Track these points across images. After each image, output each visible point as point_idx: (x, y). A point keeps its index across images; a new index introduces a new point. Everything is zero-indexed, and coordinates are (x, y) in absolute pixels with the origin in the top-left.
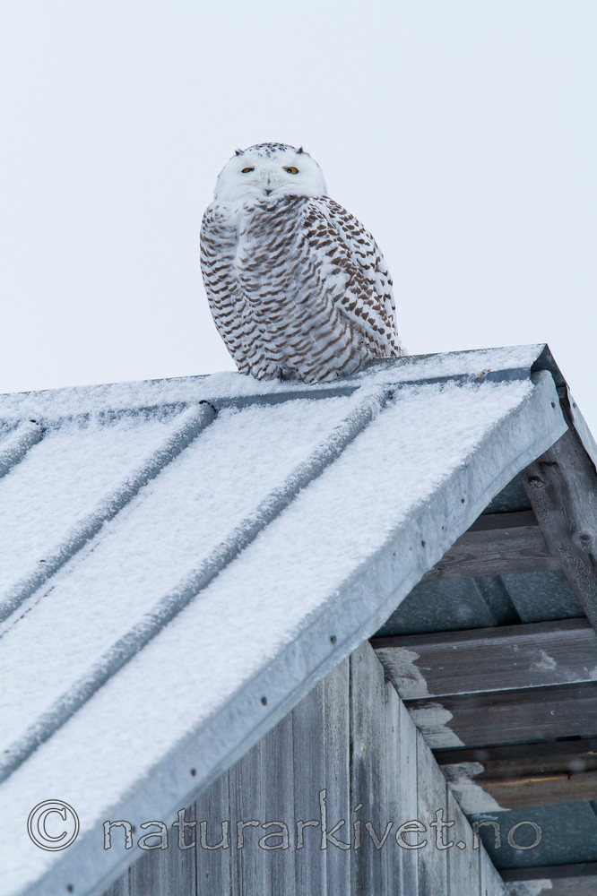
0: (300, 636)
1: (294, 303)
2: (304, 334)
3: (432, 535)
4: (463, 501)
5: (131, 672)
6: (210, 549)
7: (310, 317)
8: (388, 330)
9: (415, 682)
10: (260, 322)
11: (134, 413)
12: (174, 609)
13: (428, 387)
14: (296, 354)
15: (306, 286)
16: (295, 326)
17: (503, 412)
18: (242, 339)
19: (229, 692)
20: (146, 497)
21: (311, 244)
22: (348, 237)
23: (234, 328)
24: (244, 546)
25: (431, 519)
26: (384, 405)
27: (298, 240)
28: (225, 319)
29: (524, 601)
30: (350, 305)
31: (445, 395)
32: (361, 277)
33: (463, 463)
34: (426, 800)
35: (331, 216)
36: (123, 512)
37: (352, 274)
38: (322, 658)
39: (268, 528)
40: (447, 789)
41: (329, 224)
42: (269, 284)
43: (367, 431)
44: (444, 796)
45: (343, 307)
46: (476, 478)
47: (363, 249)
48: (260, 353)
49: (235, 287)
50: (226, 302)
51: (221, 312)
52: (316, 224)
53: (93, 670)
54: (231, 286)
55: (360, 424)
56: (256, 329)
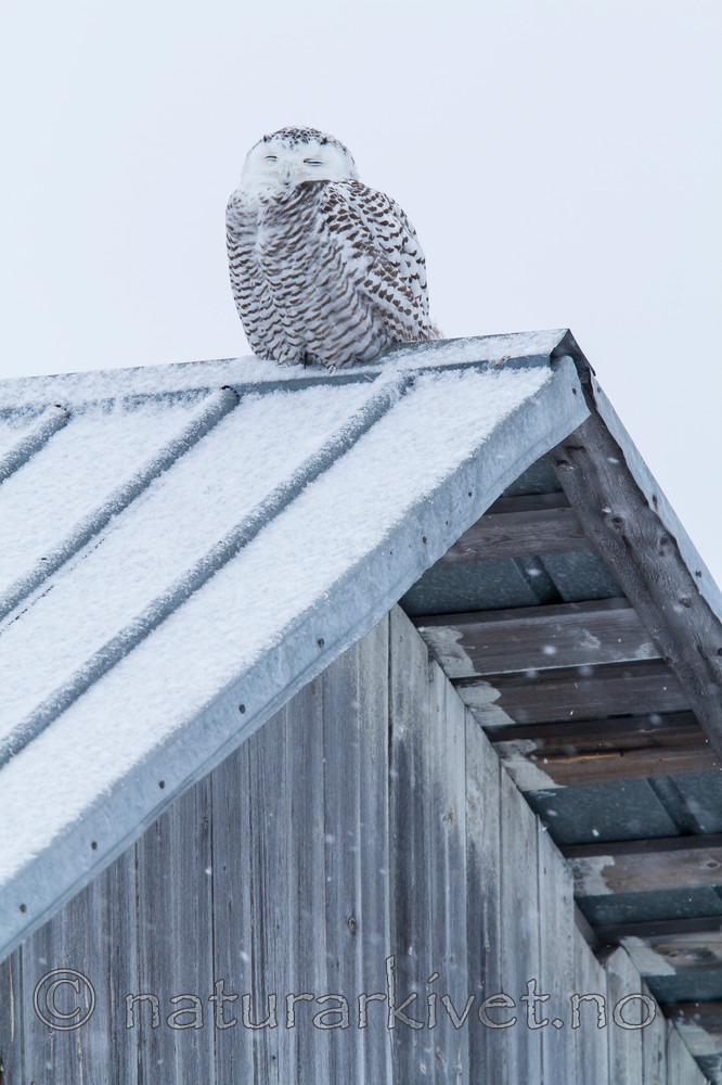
0: (284, 641)
1: (314, 286)
2: (323, 319)
3: (434, 531)
4: (470, 494)
5: (113, 678)
6: (209, 546)
7: (329, 301)
8: (415, 311)
9: (460, 661)
10: (281, 307)
11: (158, 398)
12: (165, 611)
13: (448, 373)
14: (316, 339)
15: (326, 270)
16: (315, 310)
17: (518, 401)
18: (258, 323)
19: (202, 702)
20: (158, 489)
21: (332, 229)
22: (370, 220)
23: (250, 312)
24: (244, 544)
25: (433, 515)
26: (403, 392)
27: (318, 226)
28: (243, 302)
29: (563, 582)
30: (374, 287)
31: (463, 383)
32: (385, 259)
33: (471, 456)
34: (476, 779)
35: (352, 199)
36: (132, 506)
37: (375, 257)
38: (307, 662)
39: (270, 525)
40: (500, 766)
41: (350, 208)
42: (290, 268)
43: (383, 420)
44: (496, 774)
45: (366, 290)
46: (485, 470)
47: (387, 232)
48: (279, 338)
49: (256, 271)
50: (245, 285)
51: (239, 294)
52: (337, 208)
53: (74, 677)
54: (251, 271)
55: (376, 413)
56: (277, 313)
